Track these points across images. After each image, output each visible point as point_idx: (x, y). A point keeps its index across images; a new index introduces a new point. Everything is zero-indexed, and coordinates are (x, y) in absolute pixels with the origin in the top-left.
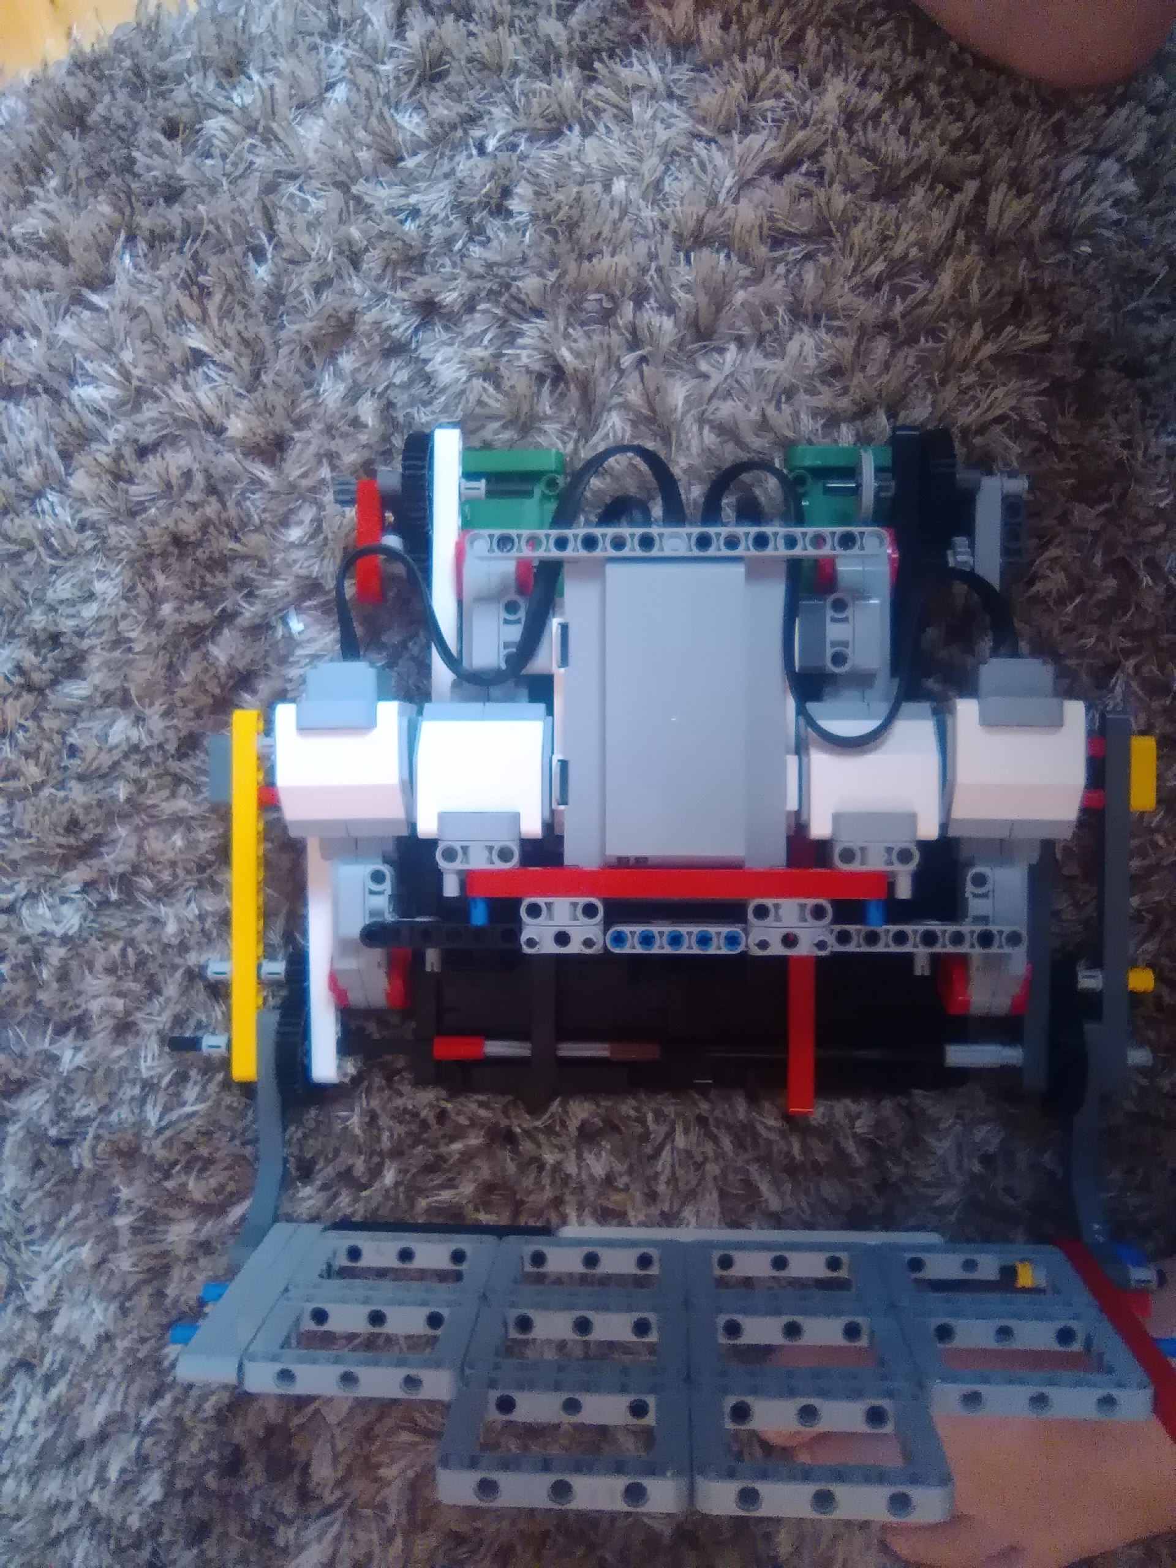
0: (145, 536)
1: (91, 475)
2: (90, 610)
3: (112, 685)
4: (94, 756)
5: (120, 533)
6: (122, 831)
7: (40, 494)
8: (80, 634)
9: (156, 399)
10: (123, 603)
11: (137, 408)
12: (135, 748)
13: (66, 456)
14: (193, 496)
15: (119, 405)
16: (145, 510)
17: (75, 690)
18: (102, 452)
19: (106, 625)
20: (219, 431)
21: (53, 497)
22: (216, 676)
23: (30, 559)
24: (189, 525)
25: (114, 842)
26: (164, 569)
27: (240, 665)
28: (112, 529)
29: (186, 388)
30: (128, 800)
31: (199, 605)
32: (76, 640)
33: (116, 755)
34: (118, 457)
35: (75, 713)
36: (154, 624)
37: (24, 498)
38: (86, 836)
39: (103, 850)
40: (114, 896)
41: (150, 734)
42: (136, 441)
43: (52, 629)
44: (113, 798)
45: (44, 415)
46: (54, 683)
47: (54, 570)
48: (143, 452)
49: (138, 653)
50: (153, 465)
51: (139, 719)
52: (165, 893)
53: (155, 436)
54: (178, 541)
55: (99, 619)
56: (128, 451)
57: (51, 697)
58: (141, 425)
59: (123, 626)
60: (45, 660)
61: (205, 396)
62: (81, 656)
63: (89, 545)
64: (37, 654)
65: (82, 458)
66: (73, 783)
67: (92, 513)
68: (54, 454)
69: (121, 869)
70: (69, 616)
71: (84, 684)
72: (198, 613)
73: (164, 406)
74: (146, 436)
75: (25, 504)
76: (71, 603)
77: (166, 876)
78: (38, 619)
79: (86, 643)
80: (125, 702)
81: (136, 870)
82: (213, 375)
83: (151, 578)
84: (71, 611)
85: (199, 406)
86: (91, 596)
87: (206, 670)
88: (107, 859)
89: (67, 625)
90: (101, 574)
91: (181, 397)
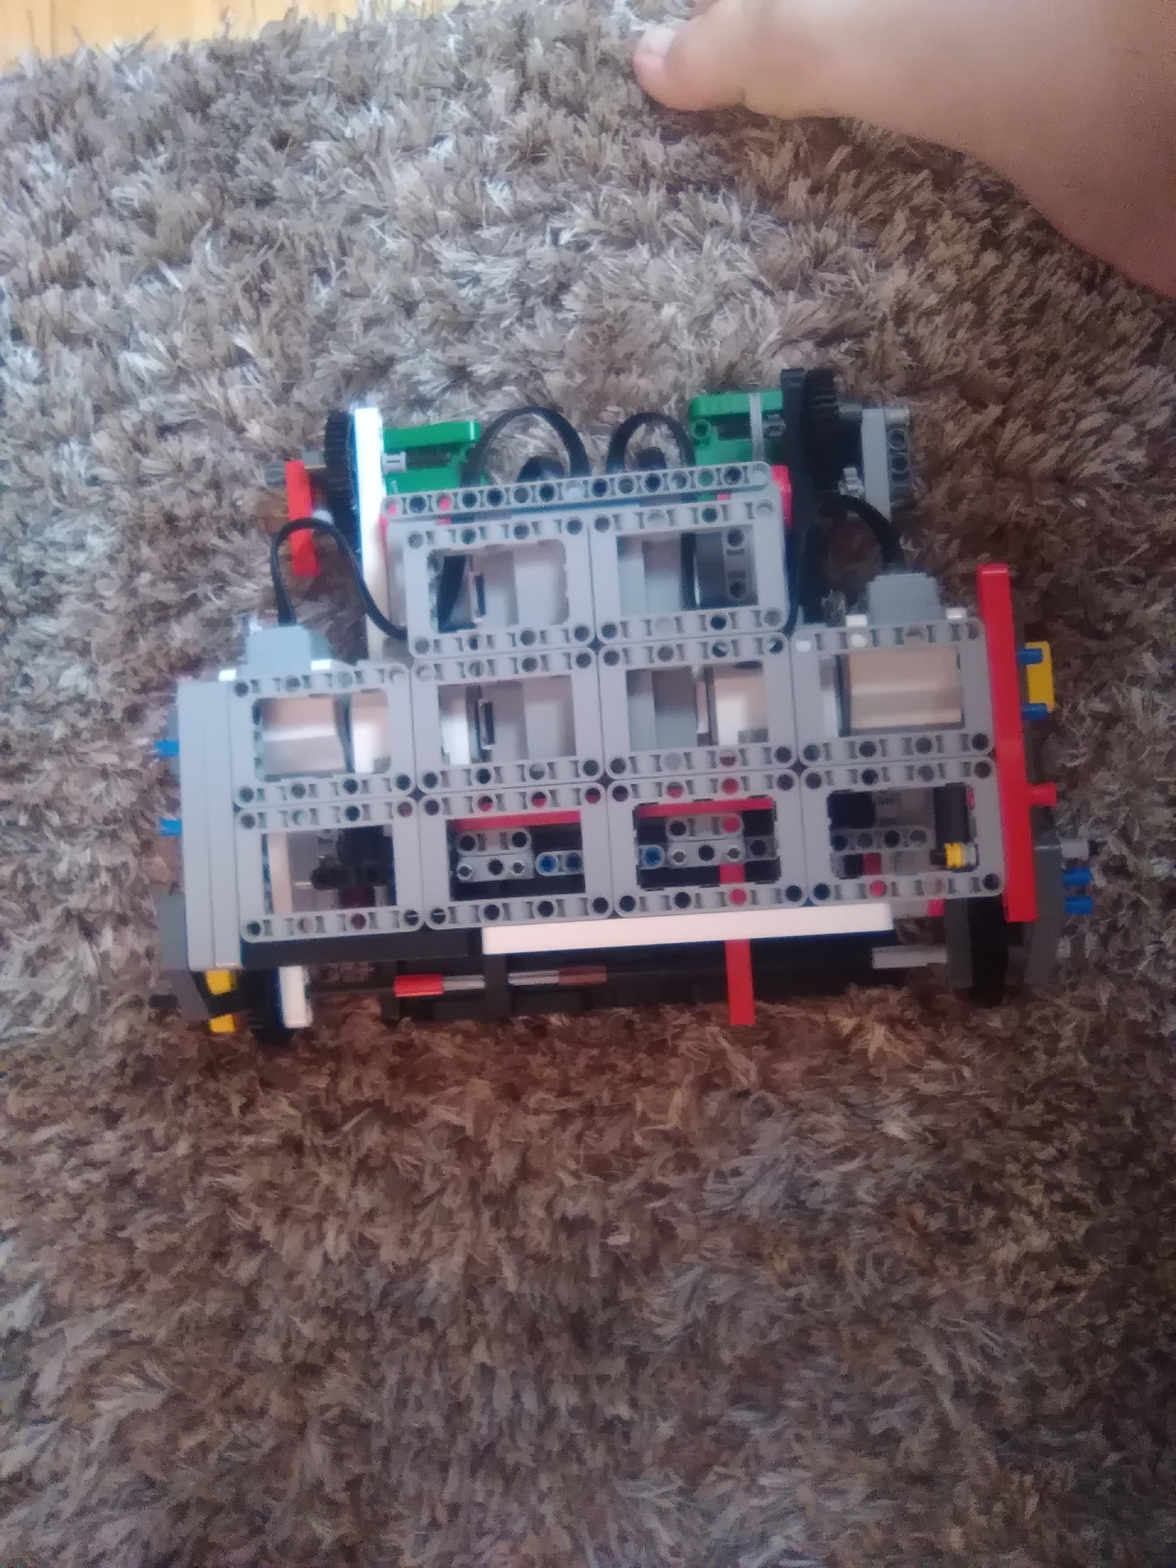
0: (142, 509)
1: (112, 436)
2: (77, 560)
3: (75, 634)
4: (41, 690)
5: (123, 498)
6: (48, 765)
7: (63, 439)
8: (61, 579)
9: (192, 385)
10: (106, 563)
11: (173, 388)
12: (80, 698)
13: (98, 410)
14: (197, 487)
15: (157, 378)
16: (150, 483)
17: (44, 626)
18: (130, 418)
19: (85, 578)
20: (240, 430)
21: (75, 446)
22: (167, 655)
23: (38, 496)
24: (183, 510)
25: (39, 772)
26: (151, 543)
27: (192, 651)
28: (117, 491)
29: (221, 383)
30: (62, 740)
31: (171, 585)
32: (55, 584)
33: (62, 697)
34: (140, 430)
35: (37, 647)
36: (128, 589)
37: (52, 438)
38: (13, 762)
39: (27, 776)
40: (23, 820)
41: (98, 689)
42: (161, 418)
43: (38, 567)
44: (48, 734)
45: (90, 368)
46: (27, 614)
47: (57, 512)
48: (164, 430)
49: (107, 612)
50: (172, 445)
51: (92, 671)
52: (69, 832)
53: (178, 419)
54: (171, 519)
55: (81, 571)
56: (150, 427)
57: (20, 626)
58: (171, 406)
59: (100, 584)
60: (24, 592)
61: (236, 396)
62: (59, 598)
63: (94, 499)
64: (18, 585)
65: (108, 420)
66: (19, 710)
67: (105, 473)
68: (88, 405)
69: (34, 800)
70: (57, 560)
71: (52, 622)
72: (168, 593)
73: (194, 395)
74: (171, 417)
75: (50, 444)
76: (60, 546)
77: (73, 819)
78: (28, 554)
79: (64, 588)
80: (84, 651)
81: (49, 805)
82: (250, 377)
83: (137, 548)
84: (60, 555)
85: (227, 401)
86: (81, 546)
87: (159, 648)
88: (27, 787)
89: (52, 567)
90: (97, 530)
91: (214, 390)
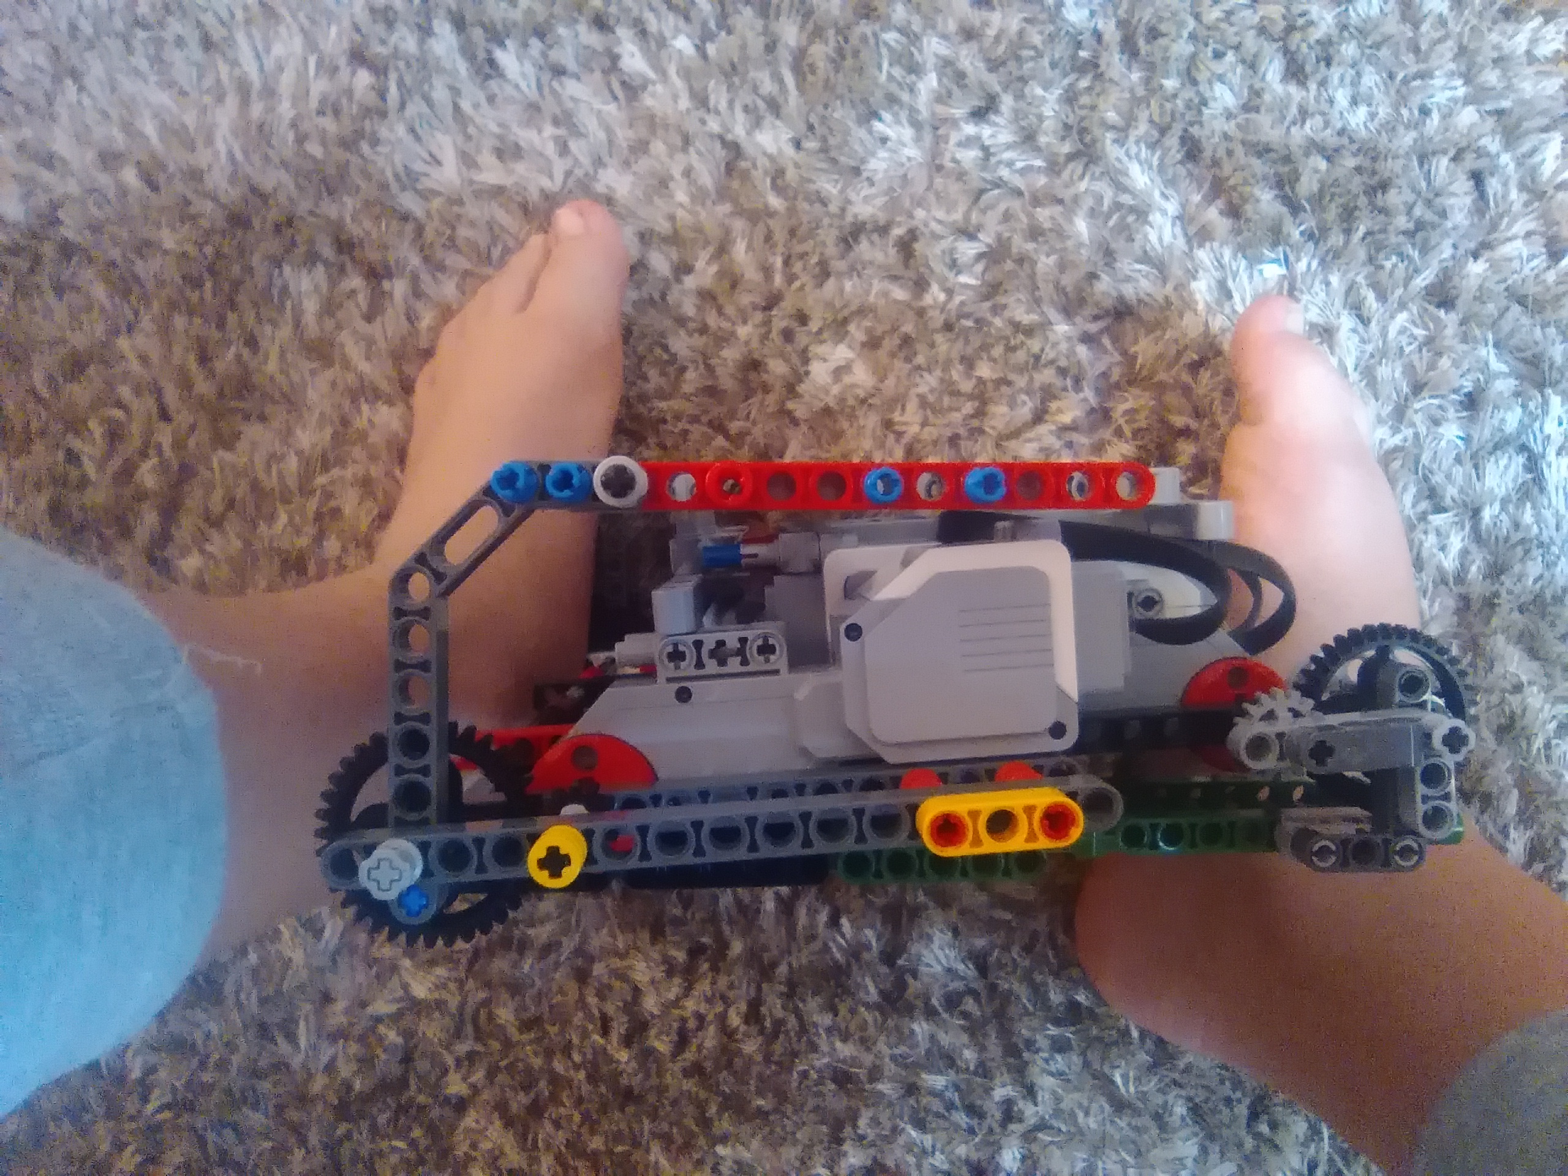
0: (1396, 157)
1: (1473, 126)
2: (1342, 97)
3: (1267, 97)
4: (1208, 67)
5: (1407, 139)
6: (1136, 76)
7: (1468, 80)
8: (1323, 83)
9: (1526, 205)
10: (1339, 125)
11: (1522, 187)
12: (1204, 103)
13: (1500, 113)
14: (1418, 211)
15: (1534, 172)
16: (1421, 164)
17: (1273, 70)
18: (1492, 144)
19: (1324, 106)
20: (1476, 256)
21: (1461, 92)
22: (1246, 182)
23: (1409, 58)
24: (1394, 198)
25: (1129, 68)
26: (1358, 169)
27: (1249, 208)
28: (1413, 134)
29: (1528, 234)
30: (1161, 86)
31: (1315, 187)
32: (1319, 77)
33: (1203, 88)
34: (1481, 153)
35: (1252, 65)
36: (1314, 146)
37: (1469, 70)
38: (1141, 43)
39: (1125, 58)
40: (1083, 54)
41: (1214, 117)
42: (1492, 174)
43: (1336, 59)
44: (1167, 76)
45: (1545, 104)
46: (1285, 51)
47: (1391, 76)
48: (1477, 178)
49: (1288, 128)
50: (1463, 185)
51: (1229, 115)
52: (1070, 98)
53: (1490, 192)
54: (1384, 186)
55: (1331, 101)
56: (1482, 163)
57: (1275, 46)
58: (1505, 184)
59: (1318, 120)
60: (1310, 47)
61: (1515, 248)
62: (1302, 82)
63: (1405, 112)
64: (1318, 41)
65: (1491, 122)
66: (1190, 49)
67: (1434, 121)
68: (1505, 104)
69: (1102, 63)
70: (1342, 79)
71: (1278, 78)
72: (1307, 185)
73: (1517, 207)
74: (1493, 185)
75: (1463, 68)
76: (1356, 82)
77: (1085, 100)
78: (1349, 50)
79: (1313, 86)
80: (1247, 108)
81: (1099, 77)
82: (1535, 262)
83: (1355, 155)
84: (1348, 80)
85: (1509, 239)
86: (1354, 102)
87: (1254, 176)
88: (1117, 57)
89: (1335, 73)
90: (1373, 116)
91: (1521, 226)
